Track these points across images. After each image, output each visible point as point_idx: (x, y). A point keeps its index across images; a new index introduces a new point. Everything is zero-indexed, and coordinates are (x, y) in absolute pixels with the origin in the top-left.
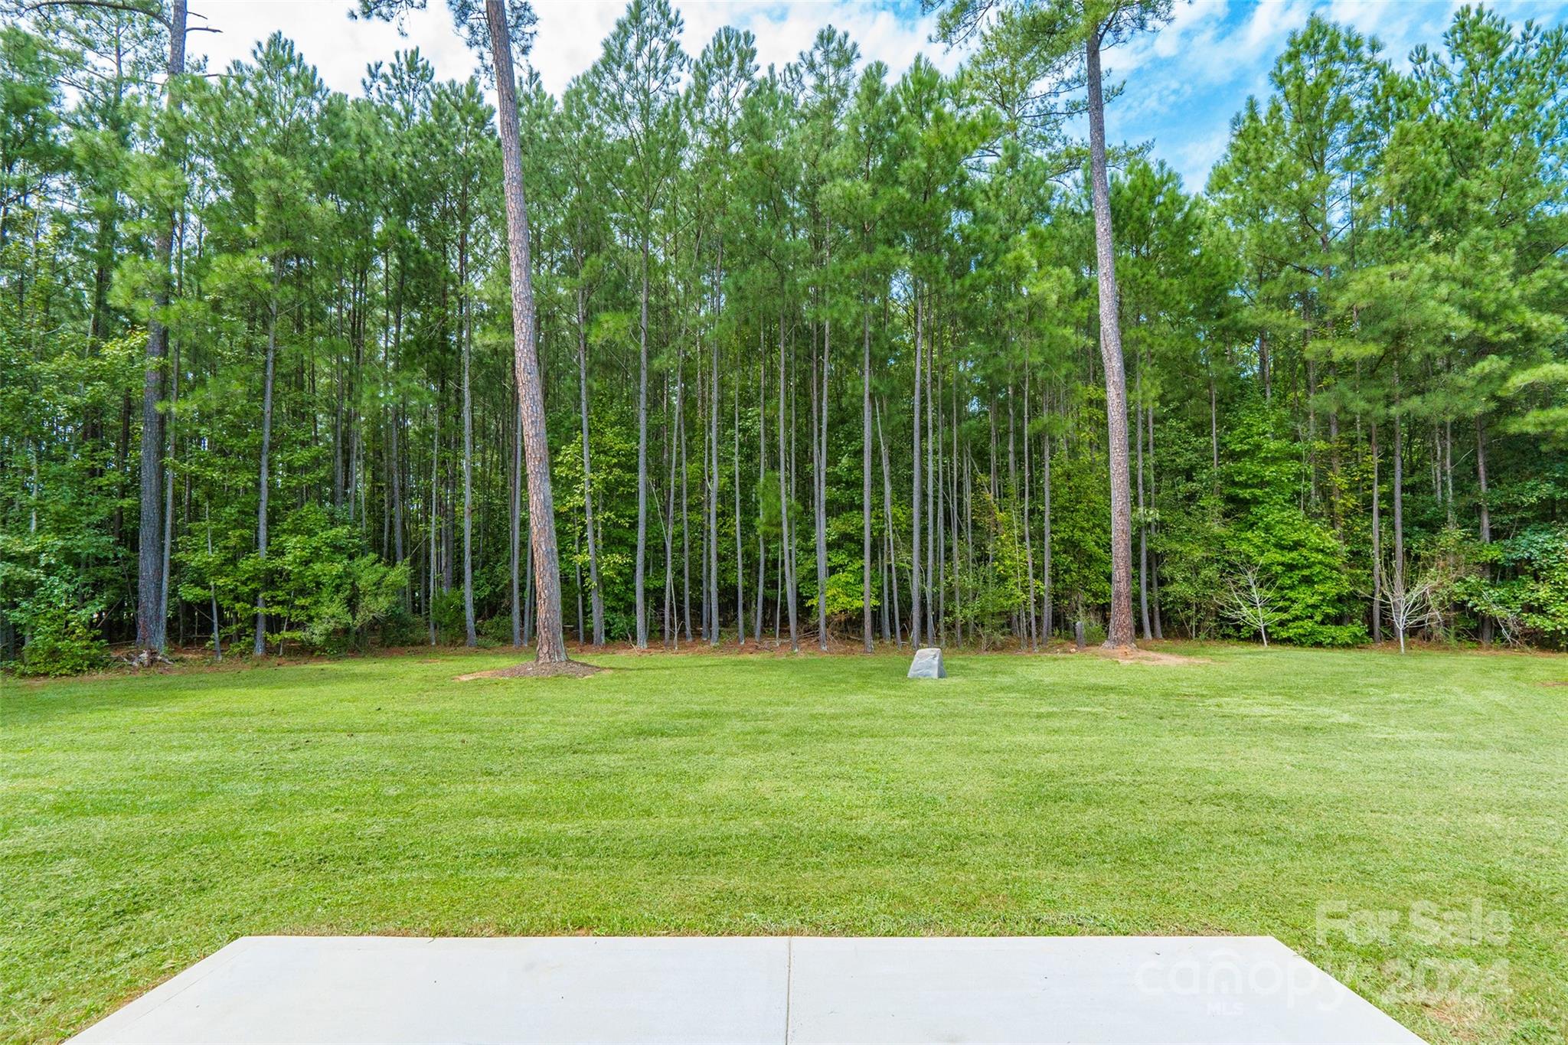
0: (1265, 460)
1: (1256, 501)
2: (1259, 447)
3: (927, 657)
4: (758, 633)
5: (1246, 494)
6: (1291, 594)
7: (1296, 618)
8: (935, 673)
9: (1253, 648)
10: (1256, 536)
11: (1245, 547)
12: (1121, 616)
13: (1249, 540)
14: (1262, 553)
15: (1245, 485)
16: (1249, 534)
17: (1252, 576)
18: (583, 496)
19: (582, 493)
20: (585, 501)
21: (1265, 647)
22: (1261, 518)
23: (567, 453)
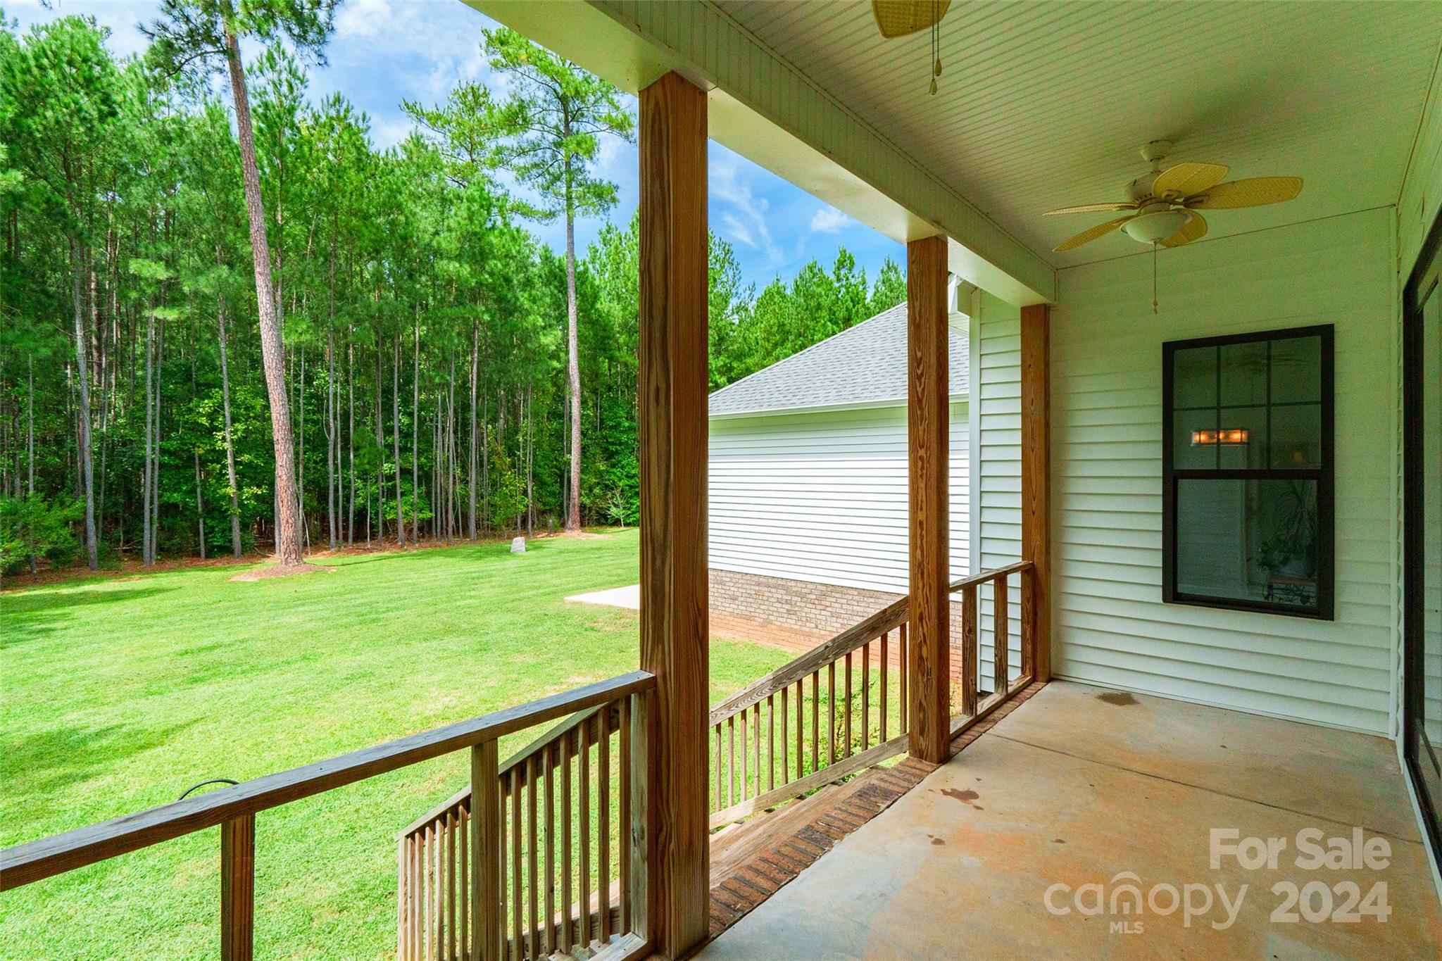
0: (622, 432)
1: (617, 452)
2: (619, 424)
3: (519, 542)
4: (350, 540)
5: (613, 448)
6: (631, 501)
7: (633, 513)
8: (524, 549)
9: (615, 529)
10: (618, 471)
11: (612, 477)
12: (574, 514)
13: (614, 473)
14: (620, 480)
15: (613, 444)
16: (614, 470)
17: (617, 492)
18: (225, 440)
19: (224, 439)
20: (227, 445)
21: (623, 528)
22: (620, 462)
23: (206, 406)
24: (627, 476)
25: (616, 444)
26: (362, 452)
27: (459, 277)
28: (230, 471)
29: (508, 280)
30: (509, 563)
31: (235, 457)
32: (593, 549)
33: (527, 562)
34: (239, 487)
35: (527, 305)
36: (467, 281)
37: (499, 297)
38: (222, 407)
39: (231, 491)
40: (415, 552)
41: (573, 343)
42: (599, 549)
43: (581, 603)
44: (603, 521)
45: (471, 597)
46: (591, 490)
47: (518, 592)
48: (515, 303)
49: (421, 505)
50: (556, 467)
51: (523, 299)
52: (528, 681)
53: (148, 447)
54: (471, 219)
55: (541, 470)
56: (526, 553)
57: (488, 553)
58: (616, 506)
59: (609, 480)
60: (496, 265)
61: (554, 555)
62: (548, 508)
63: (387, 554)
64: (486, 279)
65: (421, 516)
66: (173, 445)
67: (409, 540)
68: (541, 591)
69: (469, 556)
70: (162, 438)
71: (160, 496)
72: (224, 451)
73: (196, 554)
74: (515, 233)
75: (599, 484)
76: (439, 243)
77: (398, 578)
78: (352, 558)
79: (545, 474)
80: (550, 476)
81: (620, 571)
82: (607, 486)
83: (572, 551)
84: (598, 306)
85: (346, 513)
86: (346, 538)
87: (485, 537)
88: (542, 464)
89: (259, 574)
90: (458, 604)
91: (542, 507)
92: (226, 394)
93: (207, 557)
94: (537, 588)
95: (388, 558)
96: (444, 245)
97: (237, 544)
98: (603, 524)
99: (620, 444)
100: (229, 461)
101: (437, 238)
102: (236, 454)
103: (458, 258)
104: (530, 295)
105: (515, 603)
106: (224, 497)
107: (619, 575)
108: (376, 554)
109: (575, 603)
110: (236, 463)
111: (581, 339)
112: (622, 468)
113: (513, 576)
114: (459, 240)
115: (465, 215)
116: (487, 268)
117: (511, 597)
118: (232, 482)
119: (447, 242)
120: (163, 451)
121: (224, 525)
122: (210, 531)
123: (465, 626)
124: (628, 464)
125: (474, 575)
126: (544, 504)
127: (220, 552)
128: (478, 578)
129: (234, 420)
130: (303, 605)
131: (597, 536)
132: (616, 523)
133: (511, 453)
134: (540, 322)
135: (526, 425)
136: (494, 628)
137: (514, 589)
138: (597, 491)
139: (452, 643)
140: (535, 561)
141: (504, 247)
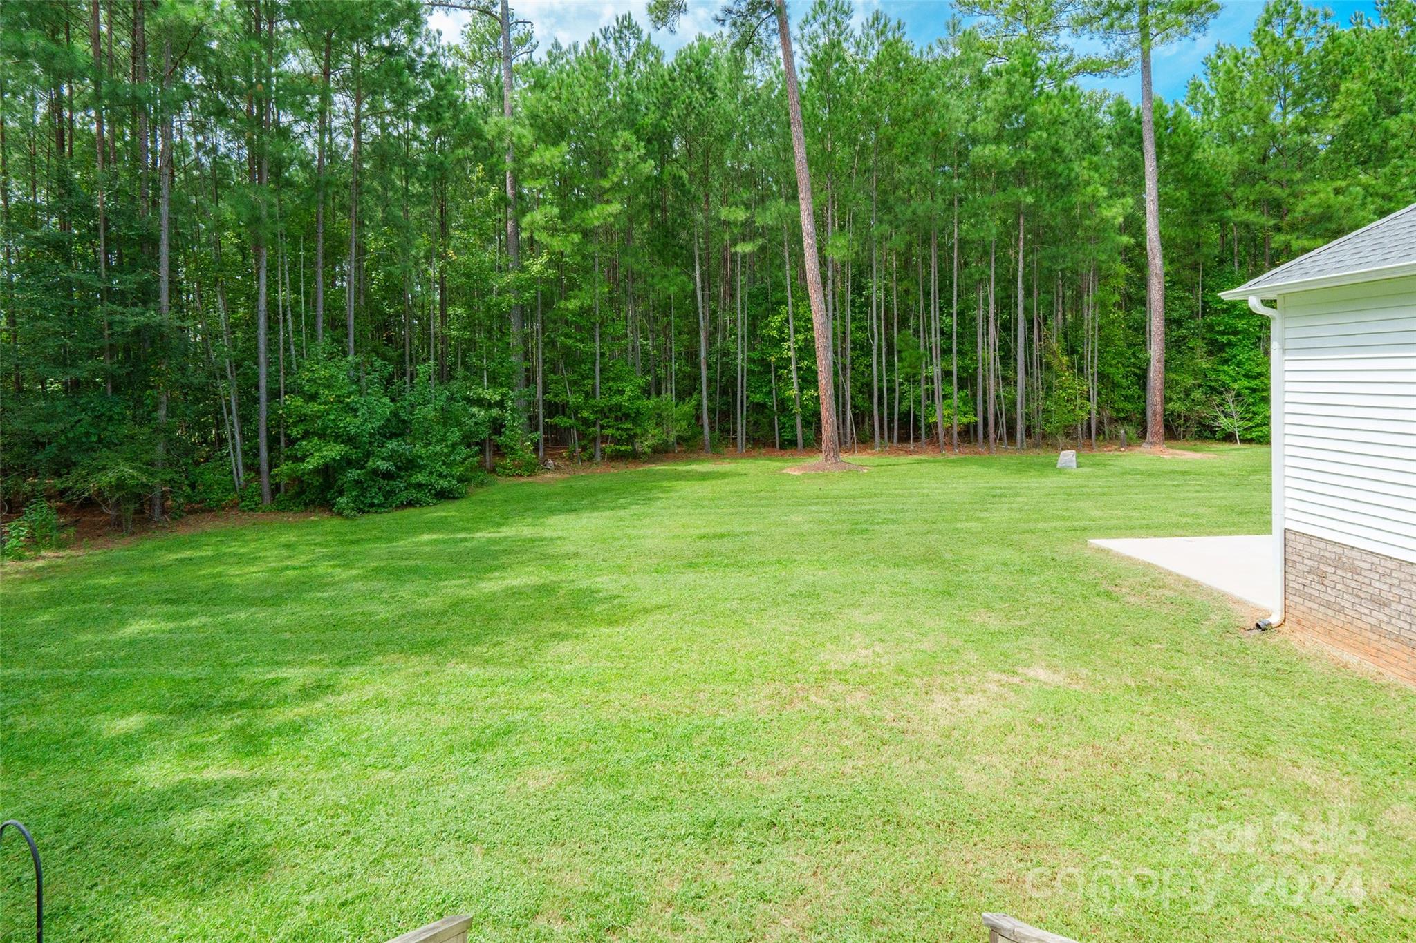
1: (1230, 344)
3: (1068, 457)
4: (895, 441)
5: (1224, 339)
6: (1254, 409)
8: (1071, 465)
9: (1227, 446)
10: (1231, 369)
11: (1222, 377)
12: (1155, 425)
13: (1224, 371)
14: (1235, 381)
15: (1223, 333)
16: (1226, 368)
17: (1229, 397)
18: (789, 351)
19: (789, 349)
20: (791, 354)
21: (1239, 445)
22: (1234, 356)
23: (776, 320)
24: (1247, 376)
25: (1228, 334)
26: (903, 355)
27: (997, 160)
28: (794, 375)
29: (1057, 150)
30: (1050, 482)
31: (797, 363)
32: (1173, 472)
33: (1071, 482)
34: (801, 390)
35: (1085, 174)
36: (1007, 161)
37: (1048, 173)
38: (787, 321)
39: (793, 393)
40: (953, 457)
41: (1152, 208)
42: (1184, 473)
43: (1108, 552)
44: (1207, 434)
45: (978, 519)
46: (1187, 393)
47: (1037, 520)
48: (1068, 176)
49: (964, 409)
50: (1135, 366)
51: (1080, 169)
52: (972, 656)
53: (740, 356)
54: (1010, 93)
55: (1109, 370)
56: (1077, 471)
57: (1029, 466)
58: (1227, 415)
59: (1216, 381)
60: (1040, 137)
61: (1113, 475)
62: (1122, 415)
63: (924, 457)
64: (1028, 156)
65: (964, 420)
66: (756, 355)
67: (950, 445)
68: (1067, 524)
69: (1006, 467)
70: (749, 350)
71: (748, 397)
72: (789, 359)
73: (774, 446)
74: (1068, 92)
75: (1200, 386)
76: (975, 129)
77: (917, 485)
78: (892, 459)
79: (1118, 374)
80: (1126, 376)
81: (1201, 510)
82: (1212, 389)
83: (1142, 473)
84: (1198, 155)
85: (891, 414)
86: (890, 439)
87: (1036, 446)
88: (1114, 362)
89: (805, 468)
90: (959, 525)
91: (1114, 414)
92: (790, 308)
93: (782, 448)
94: (1064, 518)
95: (927, 461)
96: (980, 129)
97: (800, 441)
98: (1207, 438)
99: (1235, 333)
100: (793, 367)
101: (973, 124)
102: (798, 361)
103: (998, 139)
104: (1091, 163)
105: (1026, 535)
106: (789, 398)
107: (1197, 516)
108: (916, 457)
109: (1100, 550)
110: (799, 369)
111: (1165, 202)
112: (1239, 364)
113: (1043, 499)
114: (997, 120)
115: (1004, 89)
116: (1029, 141)
117: (1025, 526)
118: (795, 385)
119: (985, 125)
120: (751, 361)
121: (792, 423)
122: (783, 427)
123: (948, 556)
124: (1248, 359)
125: (998, 492)
126: (1117, 411)
127: (789, 445)
128: (1001, 496)
129: (796, 331)
130: (817, 504)
131: (1190, 455)
132: (1229, 438)
133: (1071, 351)
134: (1103, 192)
135: (1091, 318)
136: (978, 566)
137: (1034, 516)
138: (1196, 394)
139: (921, 576)
140: (1080, 481)
141: (1051, 112)
